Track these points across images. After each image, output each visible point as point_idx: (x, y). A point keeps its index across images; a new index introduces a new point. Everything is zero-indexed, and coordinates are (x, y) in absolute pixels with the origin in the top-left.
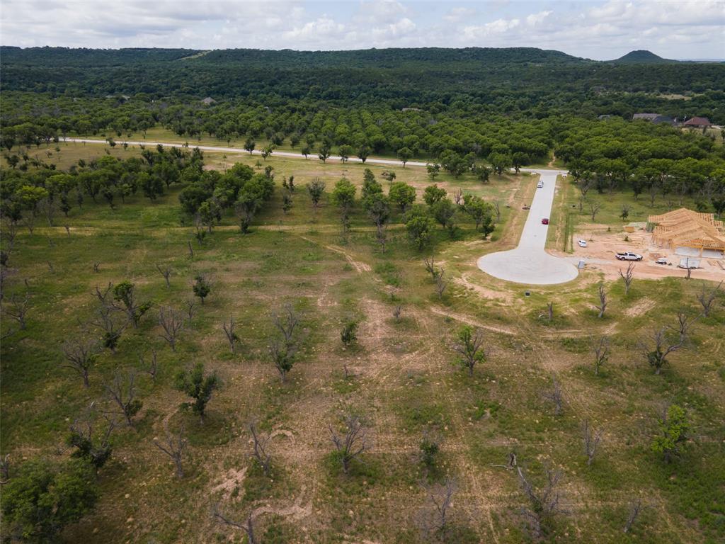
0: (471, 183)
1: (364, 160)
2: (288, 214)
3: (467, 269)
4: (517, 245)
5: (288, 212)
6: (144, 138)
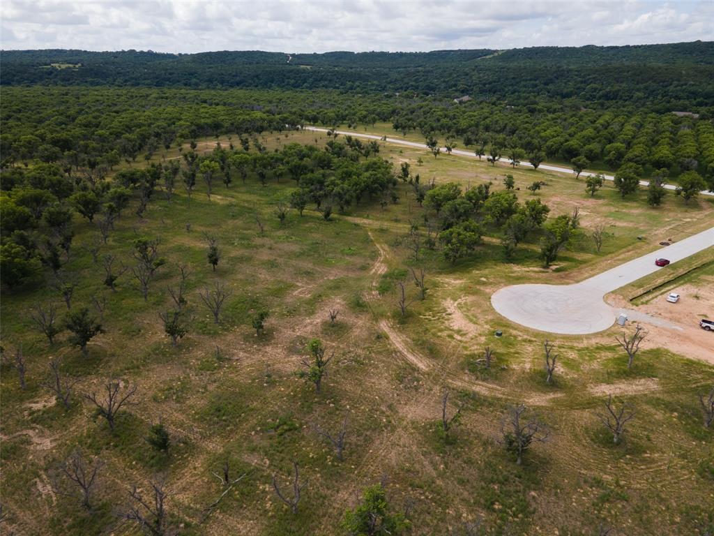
1: (536, 167)
3: (475, 293)
4: (578, 282)
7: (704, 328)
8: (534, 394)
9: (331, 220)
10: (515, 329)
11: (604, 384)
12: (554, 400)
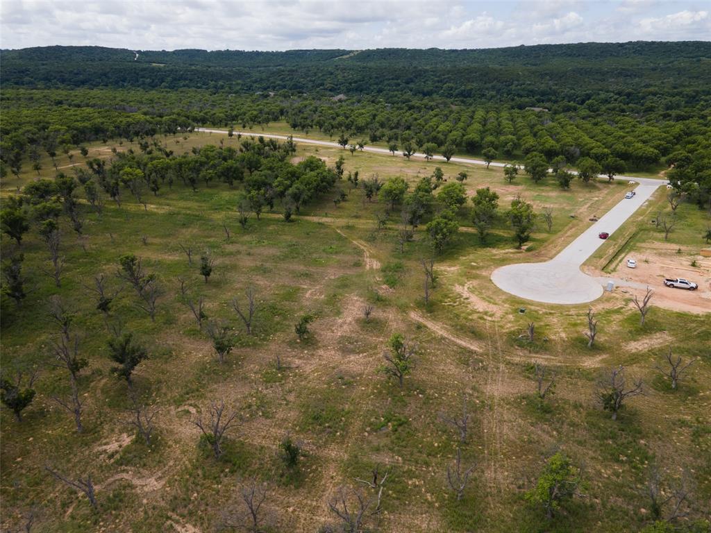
0: (550, 189)
1: (448, 159)
2: (339, 208)
3: (476, 277)
4: (551, 258)
5: (338, 205)
6: (263, 130)
7: (669, 286)
8: (584, 358)
9: (292, 221)
10: (532, 305)
11: (632, 342)
12: (603, 361)
